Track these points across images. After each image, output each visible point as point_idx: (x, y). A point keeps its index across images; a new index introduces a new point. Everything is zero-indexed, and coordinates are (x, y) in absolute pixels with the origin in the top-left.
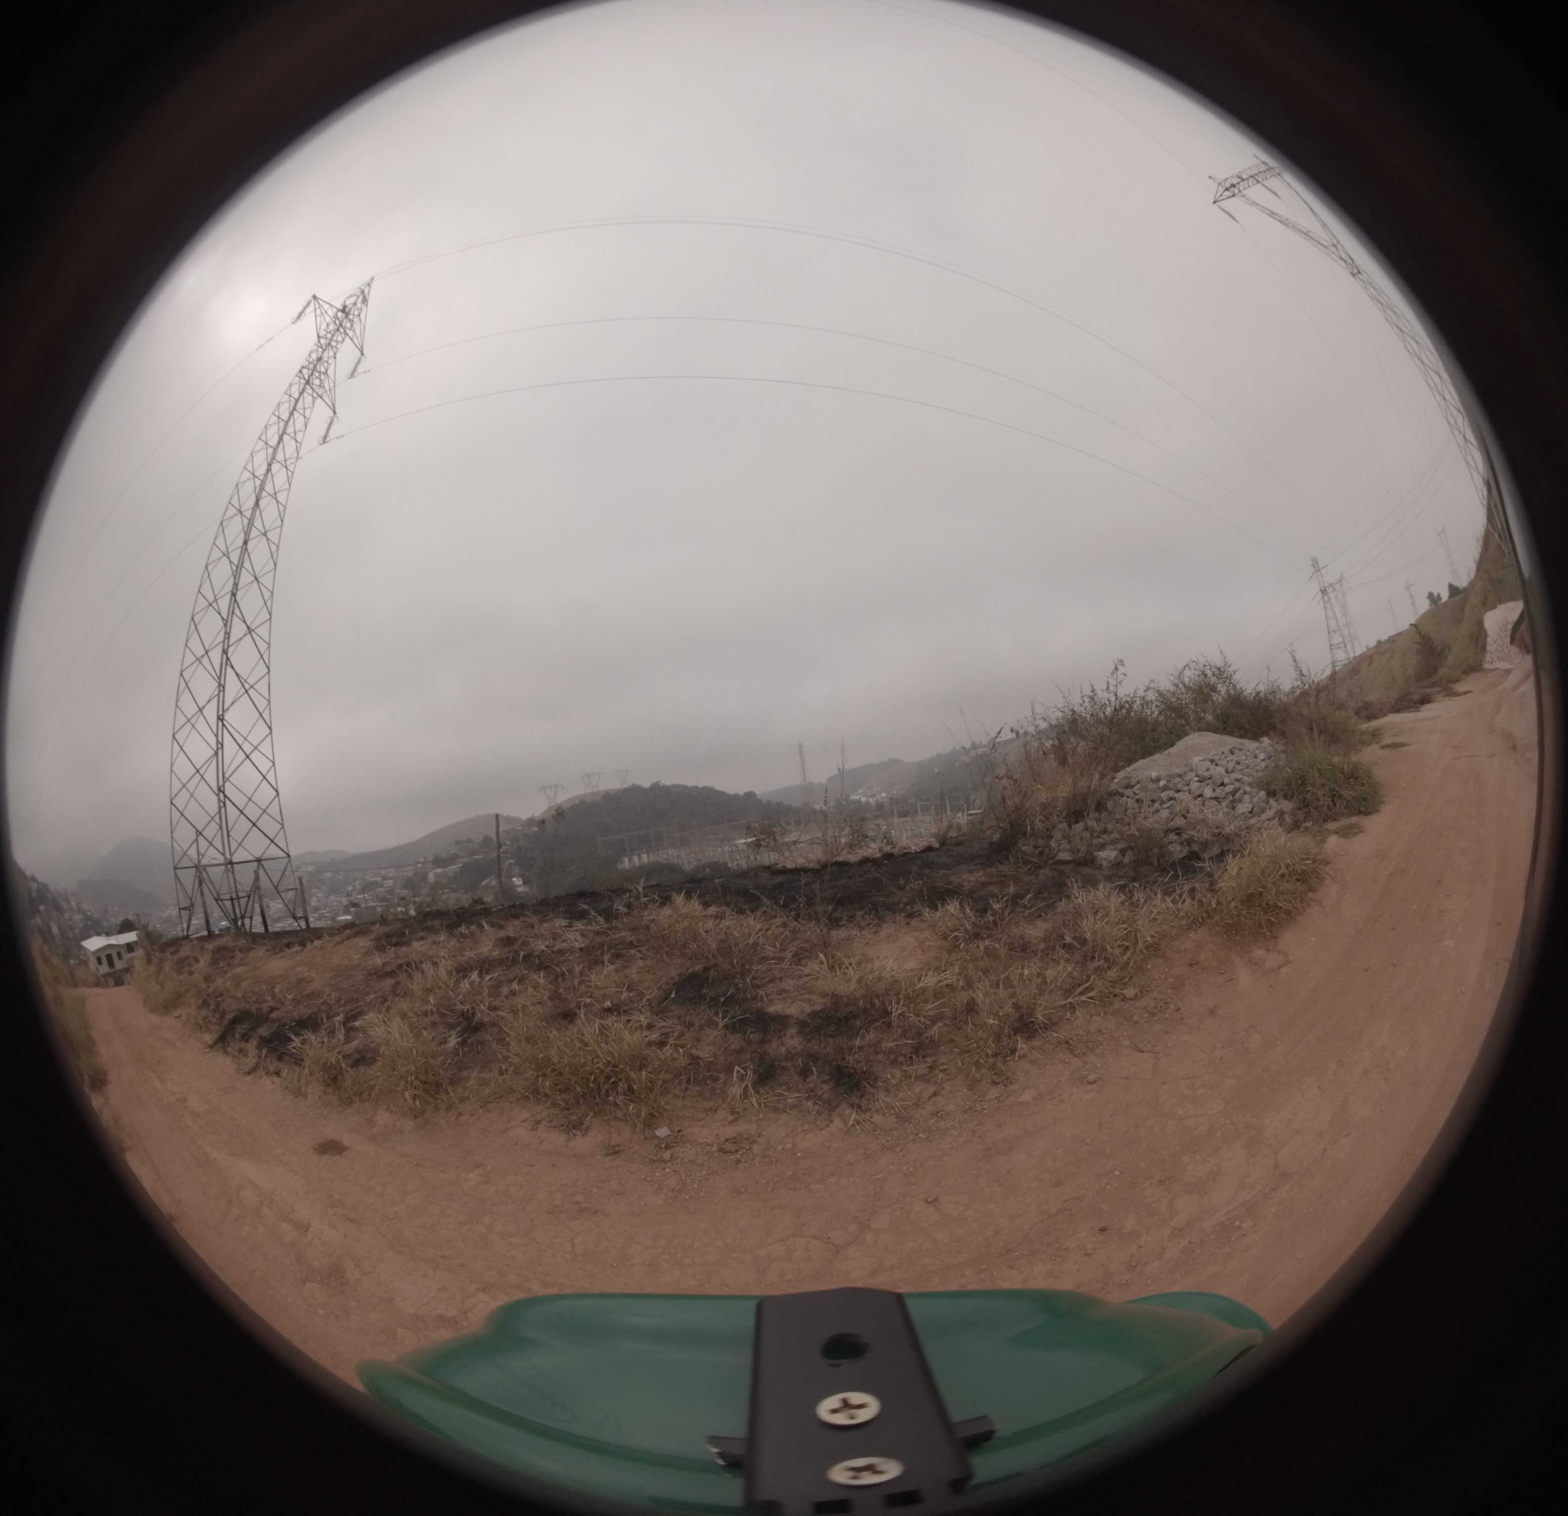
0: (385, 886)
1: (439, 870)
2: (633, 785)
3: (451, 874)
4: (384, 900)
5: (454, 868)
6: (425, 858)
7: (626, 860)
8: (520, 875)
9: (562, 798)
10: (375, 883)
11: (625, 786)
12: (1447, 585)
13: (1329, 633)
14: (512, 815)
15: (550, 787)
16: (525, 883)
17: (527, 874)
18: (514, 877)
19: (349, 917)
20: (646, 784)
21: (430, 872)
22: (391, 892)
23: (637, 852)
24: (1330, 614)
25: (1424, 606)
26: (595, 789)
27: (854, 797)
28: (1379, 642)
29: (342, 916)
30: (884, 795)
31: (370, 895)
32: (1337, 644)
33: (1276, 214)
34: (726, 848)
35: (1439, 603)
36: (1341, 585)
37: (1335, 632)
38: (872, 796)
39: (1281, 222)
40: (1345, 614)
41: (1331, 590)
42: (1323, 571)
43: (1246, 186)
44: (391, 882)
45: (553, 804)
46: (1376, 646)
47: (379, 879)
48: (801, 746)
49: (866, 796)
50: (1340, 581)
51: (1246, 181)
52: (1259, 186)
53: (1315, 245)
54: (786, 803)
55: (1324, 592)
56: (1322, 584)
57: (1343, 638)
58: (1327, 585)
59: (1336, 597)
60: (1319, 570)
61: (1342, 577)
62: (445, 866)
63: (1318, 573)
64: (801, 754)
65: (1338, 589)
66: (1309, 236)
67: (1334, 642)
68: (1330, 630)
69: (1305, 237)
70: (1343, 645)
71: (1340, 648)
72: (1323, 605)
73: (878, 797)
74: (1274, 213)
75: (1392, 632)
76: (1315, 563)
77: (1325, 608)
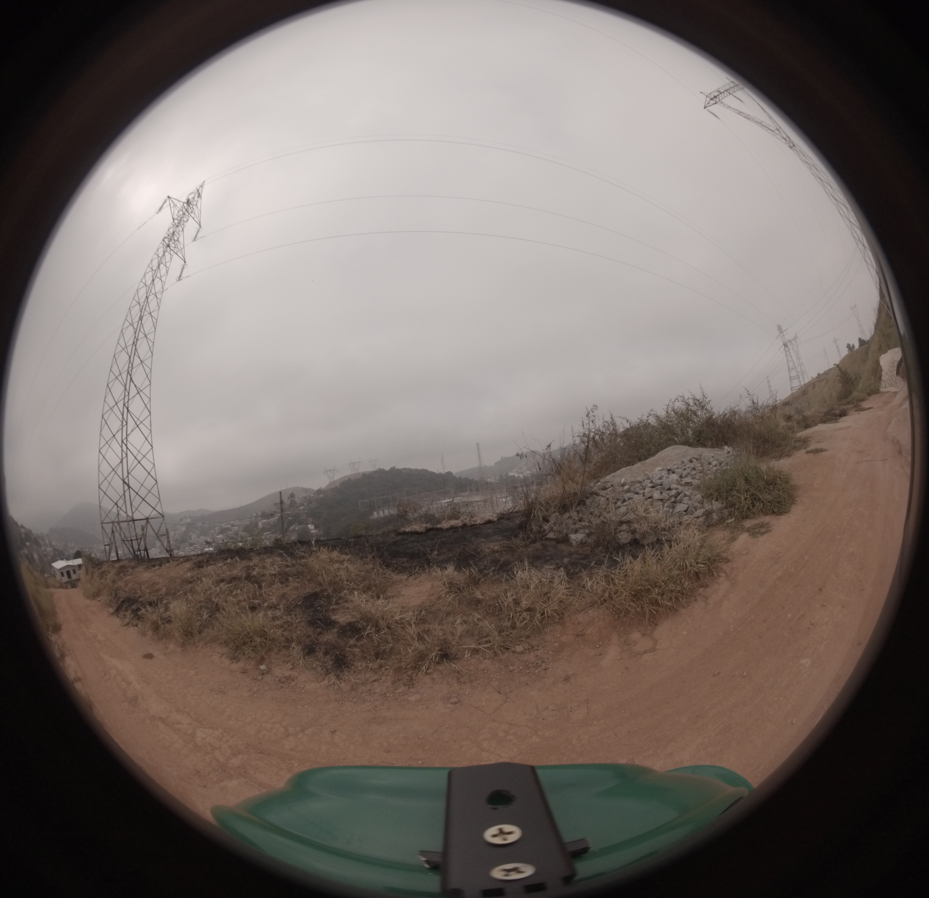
0: (233, 530)
1: (265, 521)
2: (379, 469)
3: (272, 523)
4: (232, 538)
5: (272, 520)
6: (256, 514)
7: (375, 513)
8: (312, 523)
9: (338, 477)
10: (227, 528)
11: (375, 469)
12: (858, 339)
13: (789, 370)
14: (308, 487)
15: (330, 471)
16: (315, 528)
17: (317, 522)
18: (309, 524)
19: (211, 549)
20: (387, 468)
21: (260, 522)
22: (236, 534)
23: (382, 508)
24: (789, 358)
25: (845, 352)
26: (357, 472)
27: (511, 474)
28: (819, 374)
29: (207, 548)
30: (528, 472)
31: (224, 536)
32: (794, 377)
33: (742, 113)
34: (434, 506)
35: (853, 350)
36: (796, 341)
37: (792, 369)
38: (521, 473)
39: (745, 117)
40: (799, 358)
41: (790, 344)
42: (784, 333)
43: (723, 97)
44: (236, 528)
45: (332, 481)
46: (817, 377)
47: (230, 526)
48: (478, 444)
49: (518, 473)
50: (795, 338)
51: (723, 94)
52: (731, 96)
53: (767, 131)
54: (470, 478)
55: (785, 345)
56: (784, 341)
57: (797, 373)
58: (787, 341)
59: (793, 348)
60: (782, 332)
61: (796, 336)
62: (269, 519)
63: (782, 334)
64: (478, 449)
65: (794, 344)
66: (763, 125)
67: (792, 375)
68: (790, 368)
69: (760, 125)
70: (797, 377)
71: (796, 379)
72: (785, 353)
73: (525, 474)
74: (740, 112)
75: (827, 368)
76: (780, 328)
77: (786, 355)
